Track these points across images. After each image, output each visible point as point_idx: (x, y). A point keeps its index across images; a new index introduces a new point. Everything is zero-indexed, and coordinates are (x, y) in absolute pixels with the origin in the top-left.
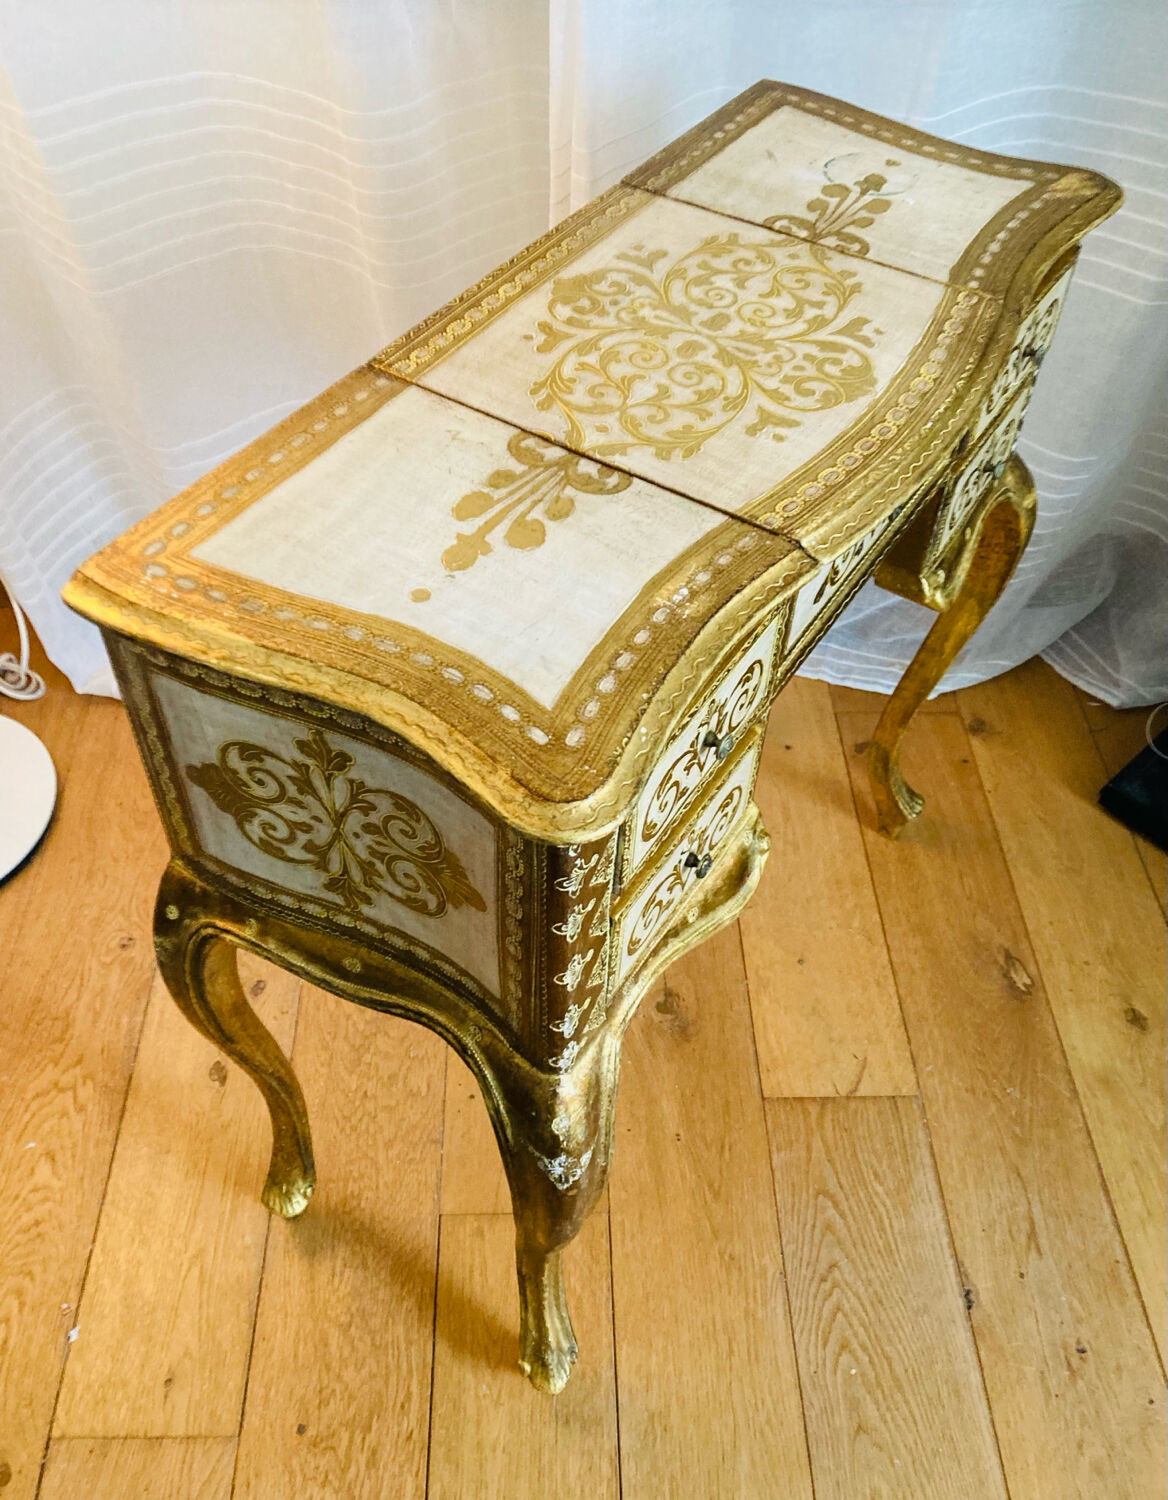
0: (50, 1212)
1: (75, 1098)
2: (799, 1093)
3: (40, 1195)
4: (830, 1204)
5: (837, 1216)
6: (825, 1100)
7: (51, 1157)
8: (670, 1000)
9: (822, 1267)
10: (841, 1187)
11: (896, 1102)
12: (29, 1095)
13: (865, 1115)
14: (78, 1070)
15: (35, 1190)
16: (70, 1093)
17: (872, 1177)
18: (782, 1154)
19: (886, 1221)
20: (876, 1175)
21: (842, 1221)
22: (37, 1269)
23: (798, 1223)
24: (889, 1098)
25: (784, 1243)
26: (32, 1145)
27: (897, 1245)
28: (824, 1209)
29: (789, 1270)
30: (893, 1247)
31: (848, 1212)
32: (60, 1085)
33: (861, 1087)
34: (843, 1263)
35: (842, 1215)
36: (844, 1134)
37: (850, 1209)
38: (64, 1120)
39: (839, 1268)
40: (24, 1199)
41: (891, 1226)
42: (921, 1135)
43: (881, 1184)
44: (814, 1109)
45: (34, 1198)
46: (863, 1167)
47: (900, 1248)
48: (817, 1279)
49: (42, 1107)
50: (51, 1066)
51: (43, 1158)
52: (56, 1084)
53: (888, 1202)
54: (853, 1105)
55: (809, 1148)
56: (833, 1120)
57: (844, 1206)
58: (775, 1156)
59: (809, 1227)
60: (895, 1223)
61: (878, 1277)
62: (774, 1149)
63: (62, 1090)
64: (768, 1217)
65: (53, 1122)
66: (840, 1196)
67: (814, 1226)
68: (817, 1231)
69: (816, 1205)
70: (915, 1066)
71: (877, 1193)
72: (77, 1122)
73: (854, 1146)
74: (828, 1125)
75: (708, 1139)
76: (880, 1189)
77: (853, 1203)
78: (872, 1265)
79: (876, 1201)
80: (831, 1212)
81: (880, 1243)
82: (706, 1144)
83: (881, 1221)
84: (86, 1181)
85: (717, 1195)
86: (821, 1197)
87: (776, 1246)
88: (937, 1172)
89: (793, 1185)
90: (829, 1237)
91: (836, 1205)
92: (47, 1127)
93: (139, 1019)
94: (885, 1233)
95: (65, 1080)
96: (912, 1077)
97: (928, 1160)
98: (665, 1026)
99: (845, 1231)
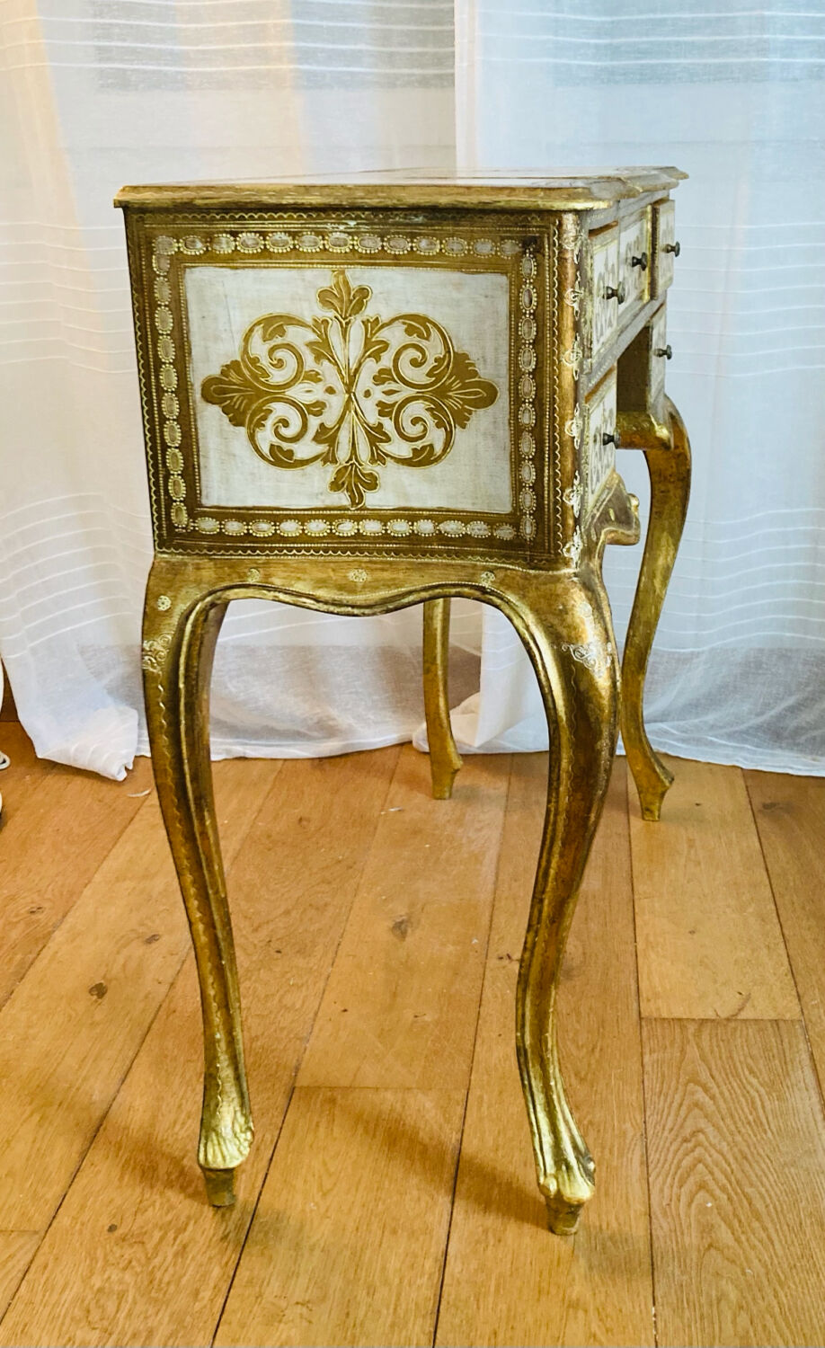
2: (677, 1015)
4: (700, 1089)
5: (707, 1099)
6: (703, 1022)
9: (687, 1132)
10: (713, 1077)
11: (777, 1025)
13: (745, 1033)
17: (747, 1073)
18: (655, 1056)
19: (759, 1103)
20: (751, 1071)
21: (712, 1102)
23: (665, 1102)
24: (770, 1021)
25: (648, 1113)
27: (767, 1118)
28: (693, 1094)
29: (650, 1133)
30: (764, 1121)
31: (718, 1095)
33: (744, 1013)
34: (710, 1130)
35: (713, 1098)
36: (721, 1043)
37: (722, 1092)
39: (704, 1133)
41: (763, 1107)
42: (802, 1046)
43: (755, 1076)
44: (692, 1028)
46: (738, 1064)
47: (770, 1118)
48: (679, 1139)
53: (762, 1091)
54: (732, 1024)
55: (683, 1051)
56: (710, 1034)
57: (715, 1090)
58: (647, 1058)
59: (676, 1104)
60: (767, 1103)
61: (746, 1141)
62: (647, 1050)
64: (633, 1097)
66: (711, 1084)
67: (681, 1105)
68: (684, 1108)
69: (685, 1091)
70: (799, 1000)
71: (750, 1083)
73: (730, 1052)
74: (705, 1036)
75: (580, 1043)
76: (754, 1081)
77: (724, 1089)
78: (739, 1132)
79: (748, 1087)
80: (701, 1096)
81: (751, 1118)
82: (578, 1047)
83: (753, 1103)
85: (582, 1080)
86: (692, 1085)
87: (639, 1118)
88: (815, 1069)
89: (663, 1076)
90: (696, 1111)
91: (706, 1090)
93: (31, 956)
94: (756, 1109)
96: (798, 1009)
97: (807, 1062)
99: (713, 1108)
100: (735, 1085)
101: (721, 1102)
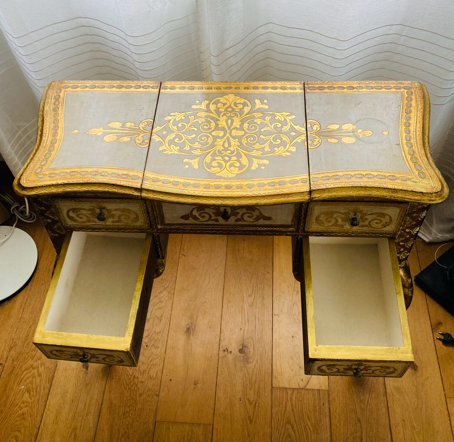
0: (28, 411)
1: (38, 371)
2: (285, 386)
3: (25, 404)
4: (291, 427)
5: (293, 433)
6: (294, 390)
7: (29, 392)
8: (244, 348)
10: (295, 421)
11: (319, 392)
12: (23, 369)
13: (308, 396)
14: (39, 362)
15: (23, 403)
16: (36, 370)
17: (307, 419)
18: (276, 409)
19: (310, 435)
20: (309, 419)
22: (22, 430)
23: (278, 433)
24: (317, 390)
26: (23, 387)
28: (288, 429)
32: (33, 366)
33: (307, 386)
35: (294, 432)
36: (299, 402)
37: (298, 429)
38: (34, 379)
40: (20, 405)
41: (311, 437)
42: (327, 405)
45: (22, 405)
46: (304, 415)
49: (27, 374)
50: (31, 359)
51: (26, 392)
52: (32, 366)
53: (311, 428)
54: (304, 392)
55: (286, 406)
56: (296, 397)
57: (295, 428)
58: (273, 409)
59: (282, 435)
60: (312, 435)
62: (274, 406)
63: (33, 368)
64: (268, 431)
65: (30, 379)
66: (295, 425)
68: (284, 437)
69: (286, 428)
71: (308, 425)
72: (38, 379)
73: (302, 407)
75: (251, 402)
79: (307, 427)
80: (291, 430)
83: (308, 435)
84: (40, 401)
85: (251, 421)
86: (288, 424)
88: (330, 419)
89: (279, 420)
90: (289, 439)
91: (293, 428)
92: (28, 381)
95: (35, 364)
98: (241, 358)
100: (302, 425)
101: (297, 435)
